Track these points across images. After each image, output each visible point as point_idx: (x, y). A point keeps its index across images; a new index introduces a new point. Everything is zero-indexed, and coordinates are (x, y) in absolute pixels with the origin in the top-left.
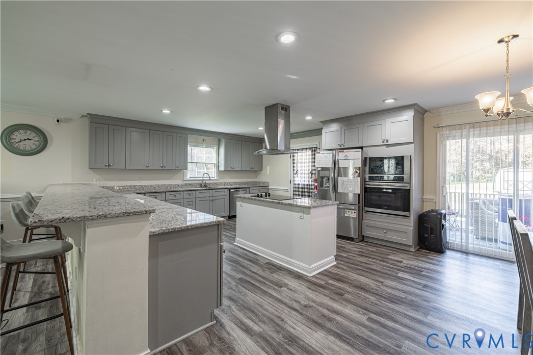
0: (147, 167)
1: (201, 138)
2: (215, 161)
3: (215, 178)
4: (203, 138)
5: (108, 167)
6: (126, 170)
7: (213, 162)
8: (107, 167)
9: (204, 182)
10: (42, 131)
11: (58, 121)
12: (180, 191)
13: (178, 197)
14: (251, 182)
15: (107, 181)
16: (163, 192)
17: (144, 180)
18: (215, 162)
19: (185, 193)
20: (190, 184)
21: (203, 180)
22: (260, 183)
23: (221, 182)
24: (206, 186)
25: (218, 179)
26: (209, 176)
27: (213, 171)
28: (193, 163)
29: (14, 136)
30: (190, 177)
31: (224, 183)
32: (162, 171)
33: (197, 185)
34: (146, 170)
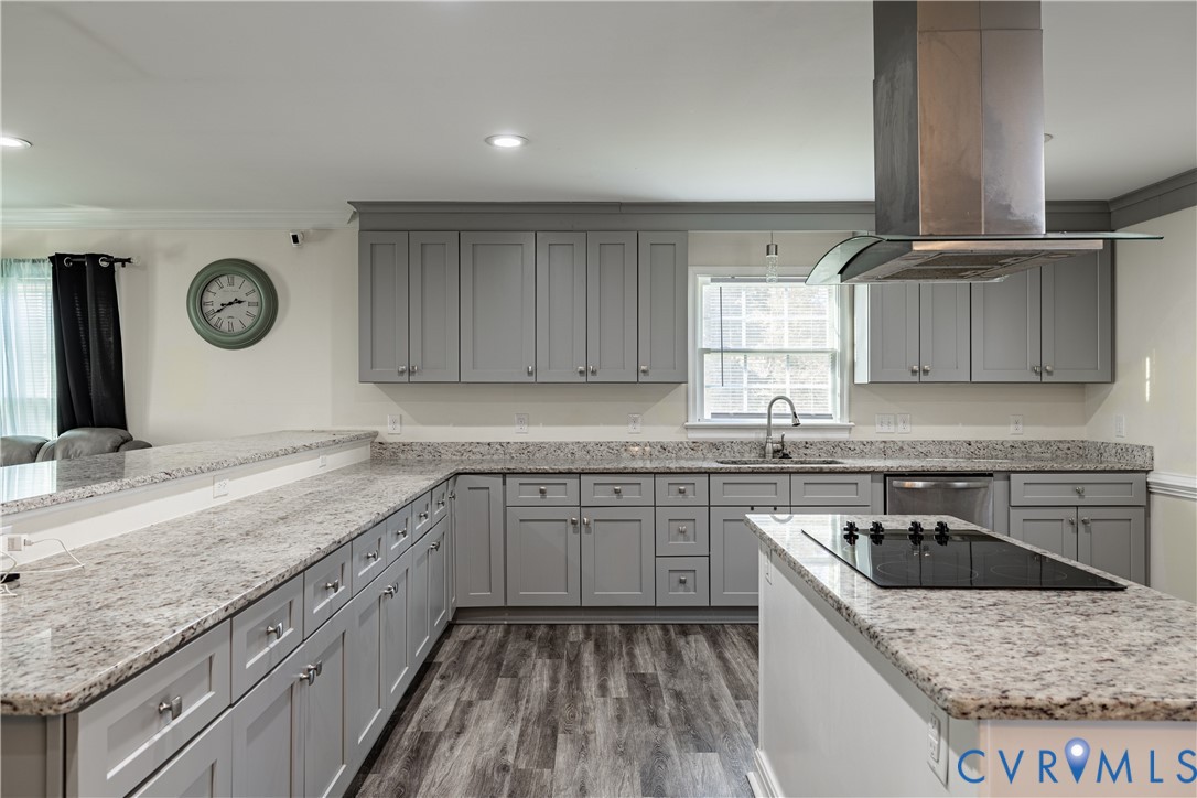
0: (530, 374)
1: (759, 238)
2: (833, 342)
3: (836, 421)
4: (764, 237)
5: (406, 375)
6: (462, 387)
7: (828, 346)
8: (405, 378)
9: (776, 436)
10: (266, 276)
11: (295, 239)
12: (635, 473)
13: (630, 495)
14: (1048, 444)
15: (424, 424)
16: (570, 473)
17: (537, 424)
18: (837, 347)
19: (662, 481)
20: (714, 445)
21: (769, 428)
22: (1101, 449)
23: (864, 439)
24: (786, 456)
25: (846, 422)
26: (793, 408)
27: (829, 386)
28: (727, 351)
29: (208, 297)
30: (714, 415)
31: (882, 446)
32: (588, 386)
33: (747, 448)
34: (532, 387)
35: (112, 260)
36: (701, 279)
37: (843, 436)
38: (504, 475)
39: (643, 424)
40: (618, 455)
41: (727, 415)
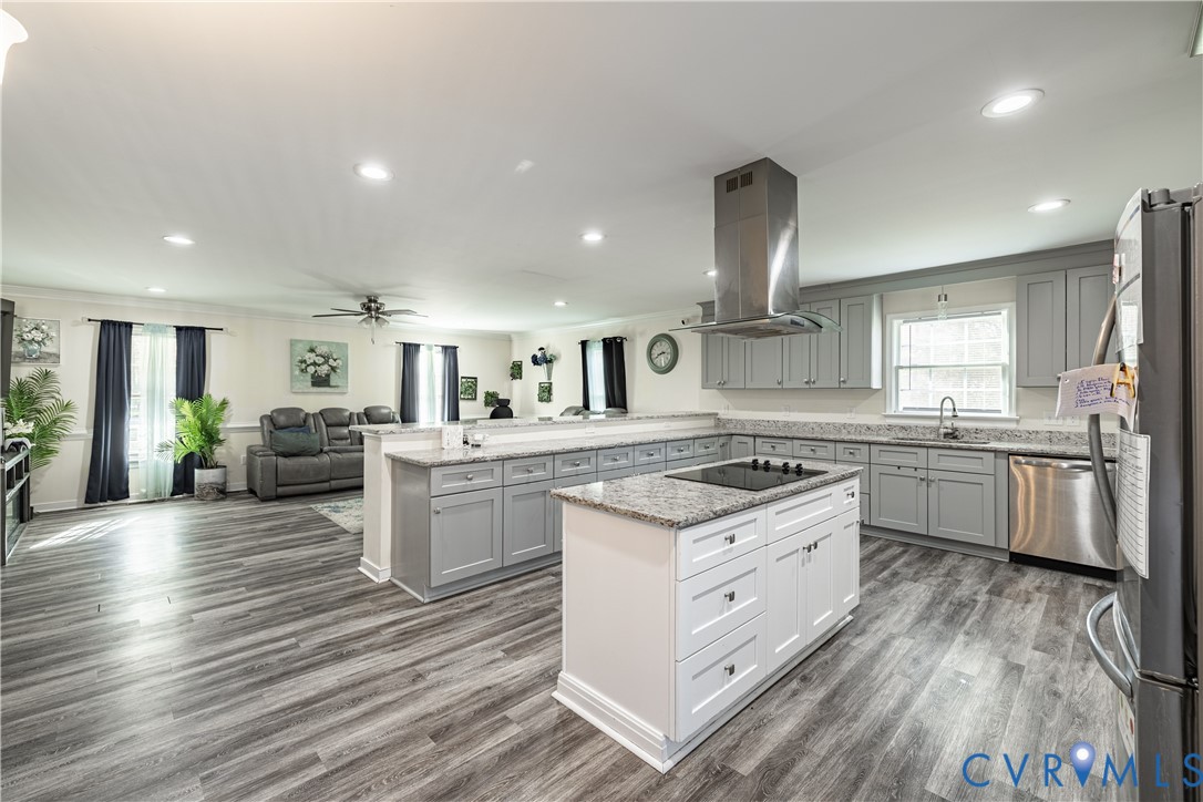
0: (779, 384)
2: (1005, 358)
3: (1005, 414)
4: (937, 290)
7: (1001, 361)
9: (946, 423)
10: (675, 341)
11: (683, 322)
13: (820, 453)
16: (787, 438)
17: (794, 411)
18: (1005, 361)
21: (941, 418)
23: (1031, 429)
24: (955, 437)
25: (1014, 416)
26: (954, 404)
27: (1001, 389)
28: (916, 367)
29: (653, 351)
30: (905, 409)
31: (1048, 435)
32: (811, 390)
33: (928, 431)
34: (781, 390)
35: (622, 339)
36: (896, 323)
37: (1012, 426)
38: (755, 437)
39: (856, 413)
40: (840, 431)
41: (914, 409)
